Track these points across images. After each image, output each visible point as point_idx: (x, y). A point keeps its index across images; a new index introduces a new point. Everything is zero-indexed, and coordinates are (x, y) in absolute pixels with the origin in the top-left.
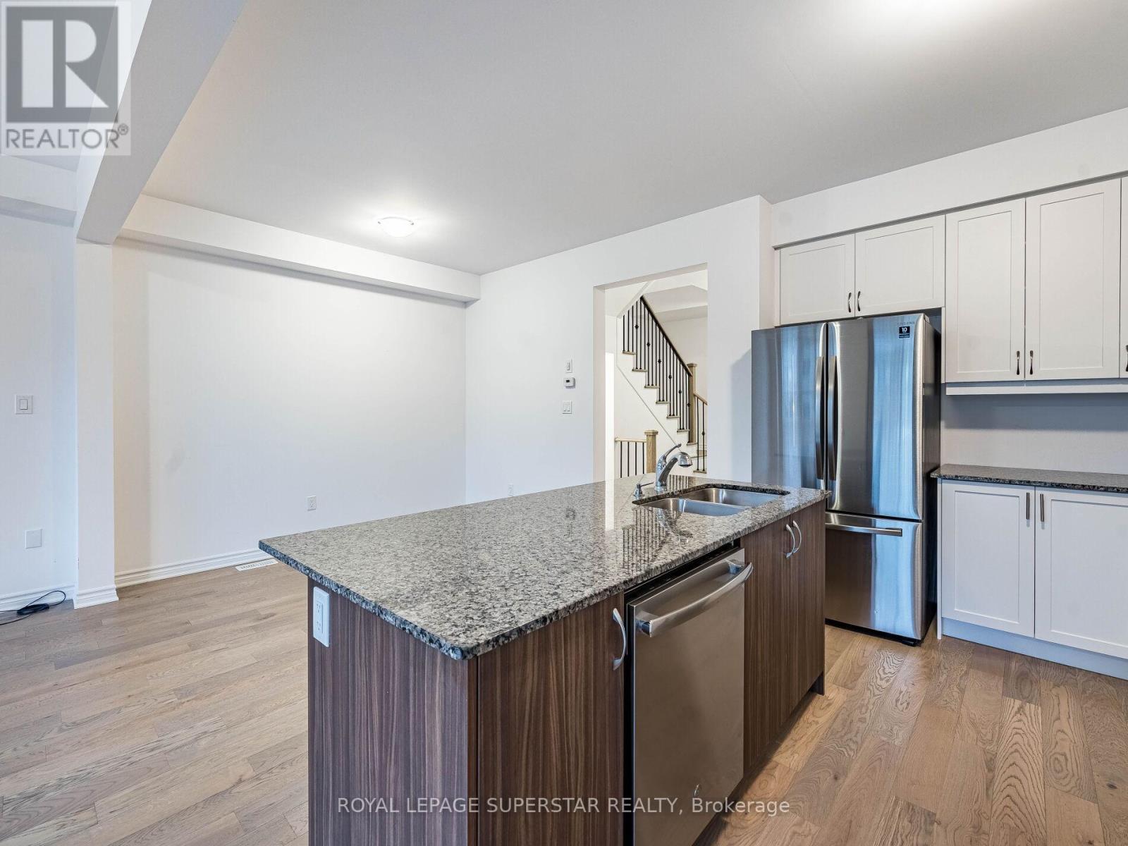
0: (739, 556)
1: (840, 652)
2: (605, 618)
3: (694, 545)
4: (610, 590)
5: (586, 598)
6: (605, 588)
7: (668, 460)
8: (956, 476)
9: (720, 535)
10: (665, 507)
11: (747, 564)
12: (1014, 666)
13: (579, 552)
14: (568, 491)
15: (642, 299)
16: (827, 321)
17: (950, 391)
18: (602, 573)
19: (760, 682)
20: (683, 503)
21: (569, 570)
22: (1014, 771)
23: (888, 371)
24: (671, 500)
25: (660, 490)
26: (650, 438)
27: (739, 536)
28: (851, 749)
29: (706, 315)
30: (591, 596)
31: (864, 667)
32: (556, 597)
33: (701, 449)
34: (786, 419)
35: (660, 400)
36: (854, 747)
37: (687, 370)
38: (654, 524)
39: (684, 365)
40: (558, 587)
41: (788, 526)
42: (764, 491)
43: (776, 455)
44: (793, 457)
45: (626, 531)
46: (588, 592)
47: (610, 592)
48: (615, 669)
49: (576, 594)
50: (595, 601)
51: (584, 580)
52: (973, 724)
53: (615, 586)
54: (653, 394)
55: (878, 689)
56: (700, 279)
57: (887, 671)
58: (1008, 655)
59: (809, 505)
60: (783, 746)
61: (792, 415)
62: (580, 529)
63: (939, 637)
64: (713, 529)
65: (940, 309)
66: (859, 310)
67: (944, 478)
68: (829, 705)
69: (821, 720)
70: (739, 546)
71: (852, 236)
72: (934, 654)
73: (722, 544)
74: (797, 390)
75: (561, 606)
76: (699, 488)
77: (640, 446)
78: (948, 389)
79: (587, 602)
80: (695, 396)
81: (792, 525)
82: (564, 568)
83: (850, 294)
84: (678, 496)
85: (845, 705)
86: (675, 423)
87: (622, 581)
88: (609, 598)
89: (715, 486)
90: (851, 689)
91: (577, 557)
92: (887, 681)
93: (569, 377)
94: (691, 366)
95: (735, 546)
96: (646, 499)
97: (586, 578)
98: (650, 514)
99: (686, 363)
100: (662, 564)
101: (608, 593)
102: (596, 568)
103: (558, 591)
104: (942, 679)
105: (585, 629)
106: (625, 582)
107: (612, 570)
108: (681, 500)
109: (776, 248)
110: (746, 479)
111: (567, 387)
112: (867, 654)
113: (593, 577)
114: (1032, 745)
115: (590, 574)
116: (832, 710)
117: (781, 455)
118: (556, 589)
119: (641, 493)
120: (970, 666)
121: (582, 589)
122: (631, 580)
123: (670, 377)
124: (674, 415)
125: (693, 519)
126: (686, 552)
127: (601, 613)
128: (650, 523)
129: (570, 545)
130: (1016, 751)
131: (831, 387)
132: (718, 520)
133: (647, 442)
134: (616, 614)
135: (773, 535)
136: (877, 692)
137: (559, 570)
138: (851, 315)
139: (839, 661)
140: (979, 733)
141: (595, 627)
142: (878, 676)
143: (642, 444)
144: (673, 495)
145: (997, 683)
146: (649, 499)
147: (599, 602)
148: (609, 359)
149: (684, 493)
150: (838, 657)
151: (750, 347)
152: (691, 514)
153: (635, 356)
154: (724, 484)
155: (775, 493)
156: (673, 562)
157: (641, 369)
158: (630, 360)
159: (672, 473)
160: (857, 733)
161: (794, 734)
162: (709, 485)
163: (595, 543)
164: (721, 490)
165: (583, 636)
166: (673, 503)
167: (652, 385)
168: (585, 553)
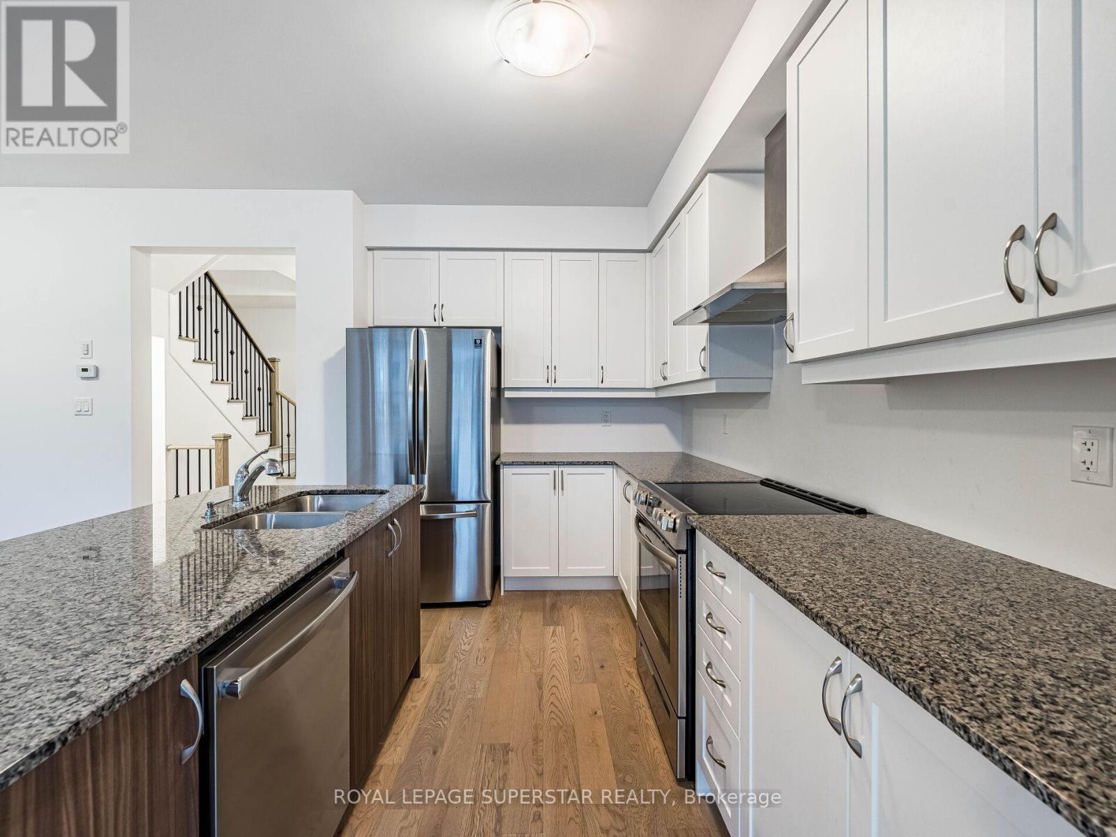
0: (344, 567)
1: (432, 631)
2: (167, 699)
3: (293, 567)
4: (176, 658)
5: (134, 684)
6: (168, 658)
7: (251, 469)
8: (513, 462)
9: (323, 548)
10: (247, 526)
11: (352, 574)
12: (548, 600)
13: (116, 614)
14: (91, 524)
15: (207, 275)
16: (418, 327)
17: (508, 394)
18: (161, 636)
19: (364, 692)
20: (272, 517)
21: (99, 648)
22: (554, 682)
23: (462, 376)
24: (256, 517)
25: (239, 506)
26: (221, 444)
27: (344, 546)
28: (445, 719)
29: (293, 307)
30: (144, 678)
31: (452, 637)
32: (73, 700)
33: (285, 452)
34: (379, 418)
35: (232, 399)
36: (447, 715)
37: (267, 365)
38: (236, 551)
39: (264, 359)
40: (77, 681)
41: (390, 525)
42: (363, 492)
43: (369, 454)
44: (386, 455)
45: (185, 560)
46: (135, 674)
47: (176, 661)
48: (183, 762)
49: (113, 684)
50: (150, 682)
51: (128, 657)
52: (528, 656)
53: (185, 651)
54: (224, 391)
55: (462, 654)
56: (287, 266)
57: (469, 634)
58: (543, 593)
59: (407, 501)
60: (386, 745)
61: (383, 415)
62: (116, 579)
63: (502, 594)
64: (314, 543)
65: (501, 327)
66: (443, 320)
67: (505, 464)
68: (425, 685)
69: (418, 704)
70: (343, 556)
71: (436, 253)
72: (500, 609)
73: (326, 558)
74: (388, 391)
75: (85, 712)
76: (290, 497)
77: (205, 454)
78: (506, 392)
79: (136, 689)
80: (277, 394)
81: (393, 524)
82: (88, 647)
83: (435, 305)
84: (264, 510)
85: (438, 680)
86: (253, 425)
87: (196, 639)
88: (173, 671)
89: (309, 493)
90: (442, 662)
91: (113, 623)
92: (469, 644)
93: (85, 364)
94: (273, 360)
95: (338, 557)
96: (221, 520)
97: (130, 653)
98: (231, 539)
99: (267, 357)
100: (253, 601)
101: (173, 663)
102: (149, 633)
103: (79, 688)
104: (506, 628)
105: (132, 729)
106: (201, 640)
107: (179, 628)
108: (269, 515)
109: (369, 249)
110: (340, 482)
111: (83, 378)
112: (452, 625)
113: (144, 648)
114: (562, 658)
115: (138, 644)
116: (428, 688)
117: (374, 454)
118: (72, 686)
119: (213, 513)
120: (523, 610)
121: (126, 672)
122: (210, 634)
123: (246, 372)
124: (251, 415)
125: (287, 536)
126: (284, 578)
127: (160, 694)
128: (230, 550)
129: (97, 608)
130: (554, 665)
131: (421, 389)
132: (318, 532)
133: (216, 449)
134: (186, 686)
135: (376, 537)
136: (462, 657)
137: (79, 652)
138: (436, 324)
139: (431, 639)
140: (531, 661)
141: (150, 717)
142: (462, 642)
143: (208, 451)
144: (258, 510)
145: (539, 617)
146: (226, 519)
147: (157, 682)
148: (158, 346)
149: (273, 505)
150: (429, 637)
151: (344, 344)
152: (284, 530)
153: (198, 343)
154: (320, 489)
155: (374, 494)
156: (268, 594)
157: (205, 359)
158: (190, 349)
159: (257, 483)
160: (449, 701)
161: (395, 728)
162: (301, 493)
163: (143, 595)
164: (316, 496)
165: (129, 741)
166: (259, 519)
167: (222, 380)
168: (126, 614)
